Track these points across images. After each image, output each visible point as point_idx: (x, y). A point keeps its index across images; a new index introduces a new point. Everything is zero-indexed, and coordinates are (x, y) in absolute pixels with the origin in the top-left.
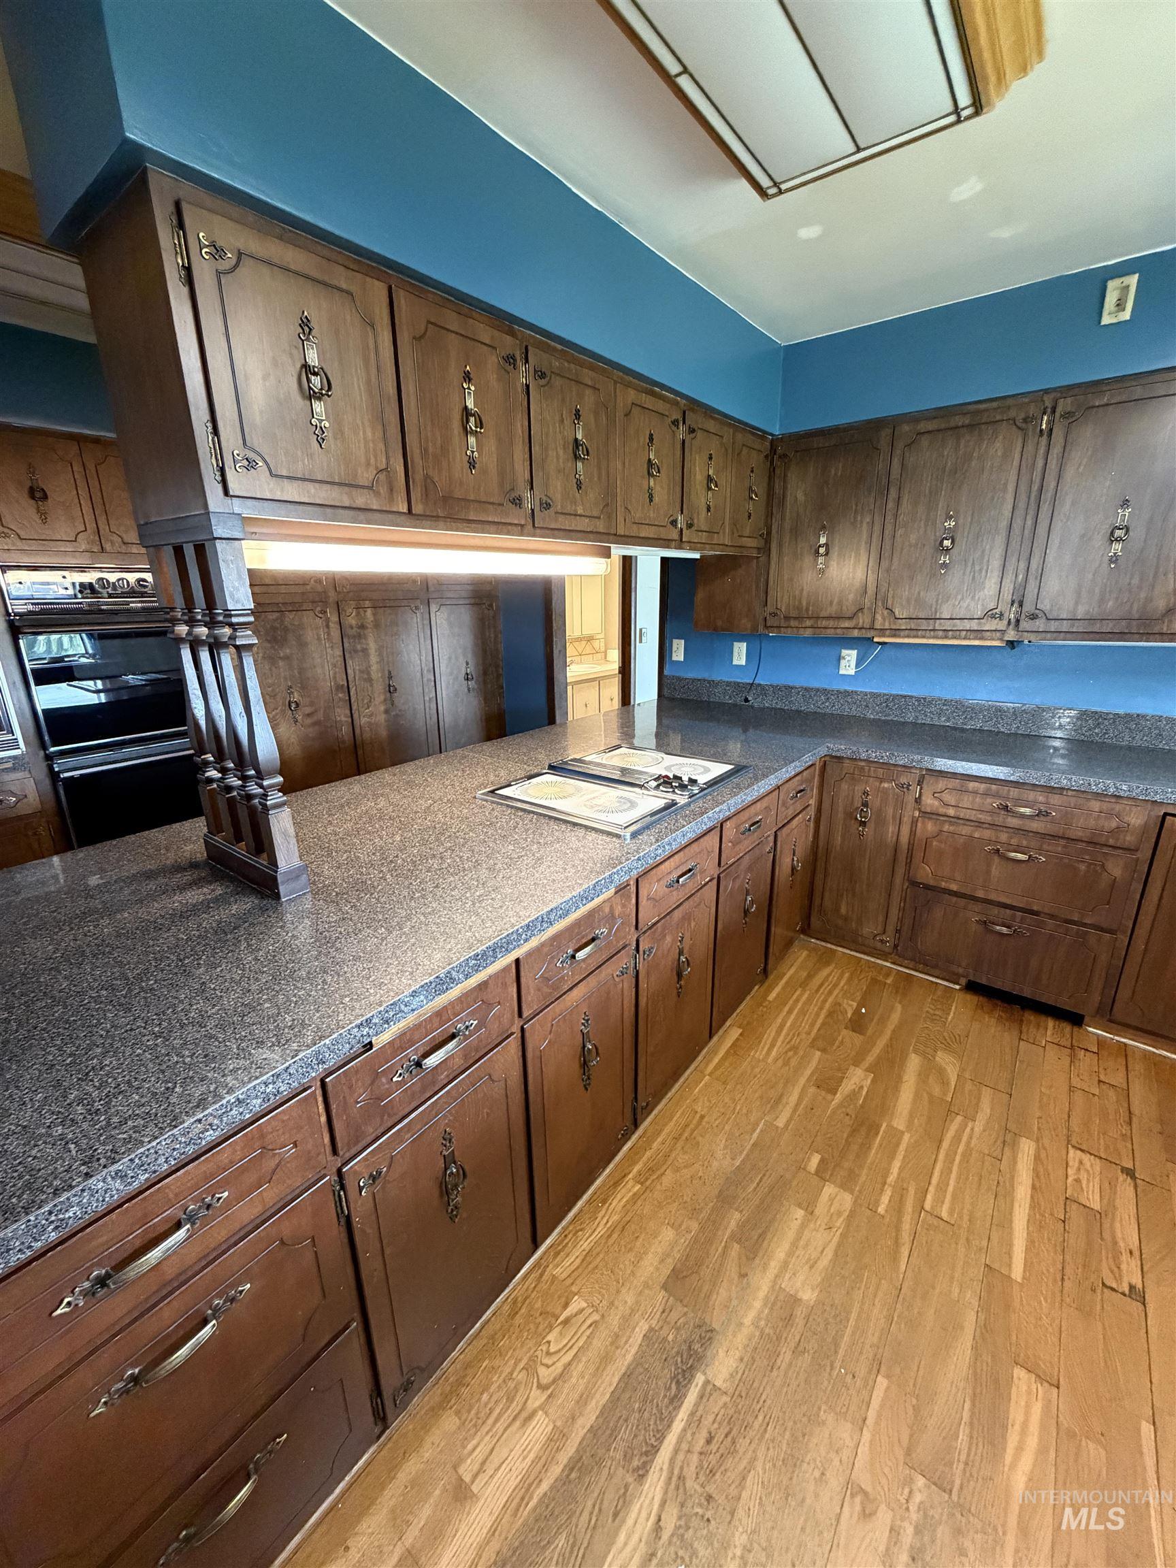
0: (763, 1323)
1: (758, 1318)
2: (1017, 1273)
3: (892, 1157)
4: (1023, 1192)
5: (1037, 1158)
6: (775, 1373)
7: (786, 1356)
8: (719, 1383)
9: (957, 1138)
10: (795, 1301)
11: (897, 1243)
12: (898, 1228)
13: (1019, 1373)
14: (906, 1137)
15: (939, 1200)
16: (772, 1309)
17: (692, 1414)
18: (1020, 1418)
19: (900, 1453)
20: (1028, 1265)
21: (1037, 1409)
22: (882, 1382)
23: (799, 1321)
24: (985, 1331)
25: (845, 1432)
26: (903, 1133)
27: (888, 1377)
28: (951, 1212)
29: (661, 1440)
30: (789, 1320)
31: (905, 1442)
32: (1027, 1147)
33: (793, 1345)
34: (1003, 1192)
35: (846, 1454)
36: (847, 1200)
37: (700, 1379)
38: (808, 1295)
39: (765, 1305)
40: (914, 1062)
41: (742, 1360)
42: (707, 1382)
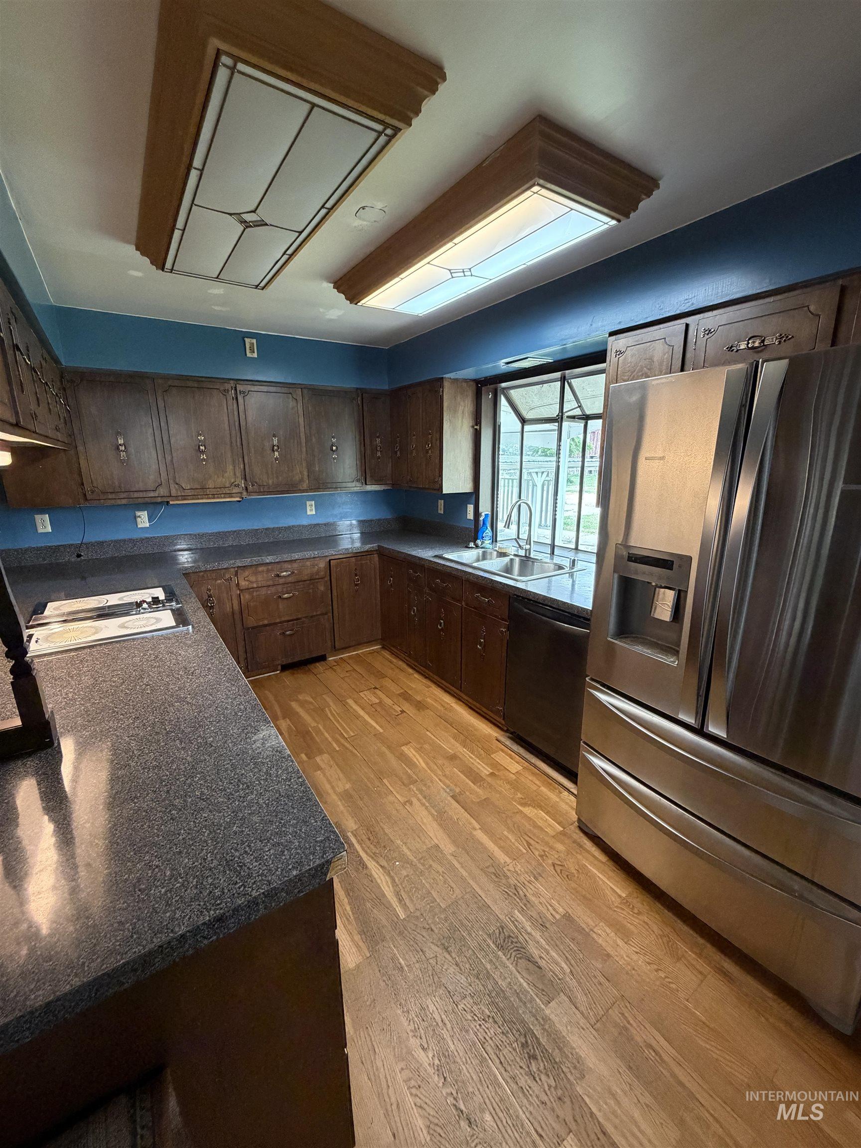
0: (346, 805)
1: (343, 805)
2: (381, 731)
3: (323, 734)
4: (362, 713)
5: (356, 702)
6: (363, 809)
7: (360, 803)
8: (355, 829)
9: (333, 715)
10: (346, 791)
11: (351, 752)
12: (347, 748)
13: (402, 748)
14: (320, 726)
15: (347, 732)
16: (344, 799)
17: (358, 841)
18: (412, 755)
19: (403, 787)
20: (381, 727)
21: (412, 750)
22: (385, 781)
23: (353, 793)
24: (389, 747)
25: (391, 798)
26: (317, 726)
27: (384, 778)
28: (354, 732)
29: (359, 856)
30: (351, 797)
31: (402, 784)
32: (350, 702)
33: (359, 799)
34: (358, 717)
35: (396, 801)
36: (326, 756)
37: (349, 834)
38: (348, 786)
39: (341, 800)
40: (294, 705)
41: (353, 817)
42: (352, 832)
